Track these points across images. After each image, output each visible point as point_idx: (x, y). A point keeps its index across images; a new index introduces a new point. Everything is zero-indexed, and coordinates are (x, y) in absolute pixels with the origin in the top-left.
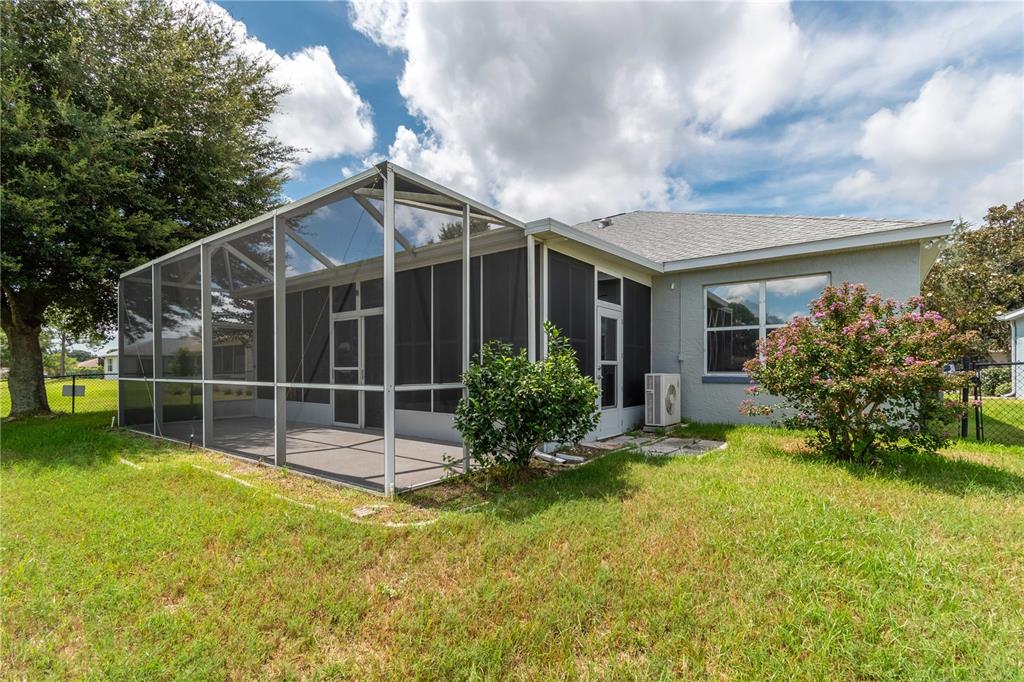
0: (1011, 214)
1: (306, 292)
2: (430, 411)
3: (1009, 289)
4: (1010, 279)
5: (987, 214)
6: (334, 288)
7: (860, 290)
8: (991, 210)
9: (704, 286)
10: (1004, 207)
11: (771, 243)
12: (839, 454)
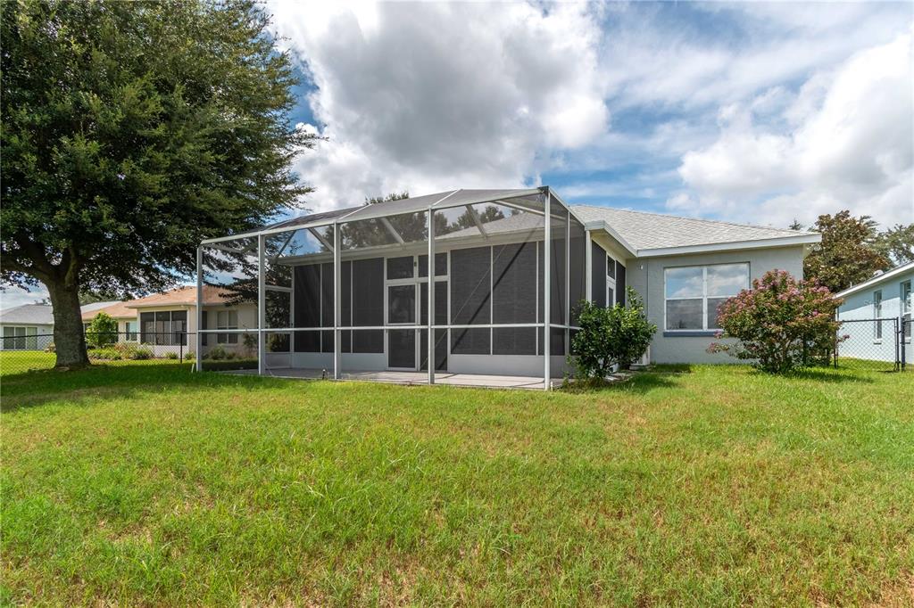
0: (833, 222)
1: (354, 262)
2: (489, 353)
3: (832, 278)
4: (833, 270)
5: (818, 220)
6: (388, 260)
7: (785, 274)
8: (821, 218)
9: (665, 268)
10: (829, 215)
11: (712, 240)
12: (771, 369)
